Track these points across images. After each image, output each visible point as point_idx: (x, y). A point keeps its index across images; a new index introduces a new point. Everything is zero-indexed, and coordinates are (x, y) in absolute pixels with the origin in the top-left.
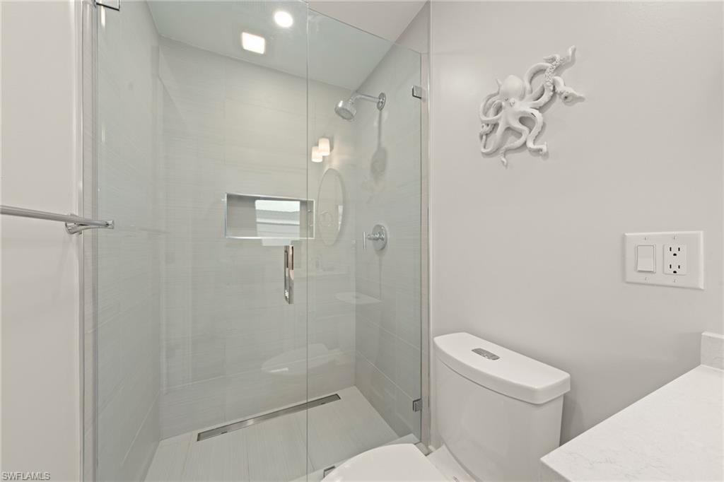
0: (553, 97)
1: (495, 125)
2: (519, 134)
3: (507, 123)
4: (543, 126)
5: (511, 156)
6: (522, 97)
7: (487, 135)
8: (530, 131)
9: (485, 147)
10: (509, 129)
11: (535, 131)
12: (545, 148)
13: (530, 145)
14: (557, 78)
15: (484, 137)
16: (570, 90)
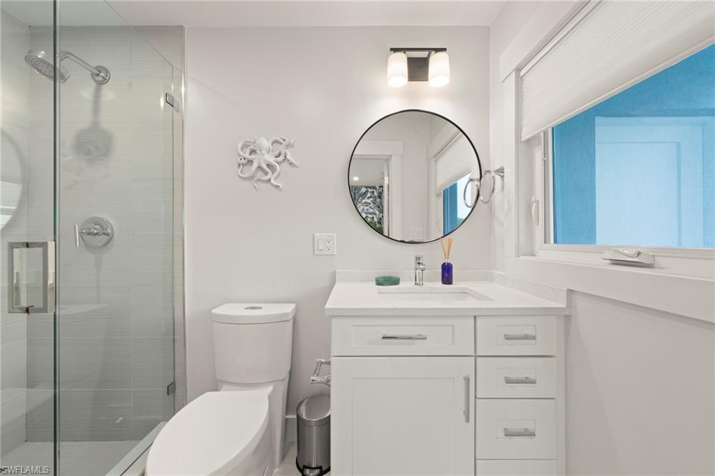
0: (284, 160)
1: (250, 162)
2: (266, 173)
3: (259, 164)
4: (279, 174)
5: (259, 183)
6: (268, 152)
7: (243, 165)
8: (273, 174)
9: (241, 172)
10: (260, 167)
11: (276, 174)
12: (281, 186)
13: (272, 181)
14: (287, 151)
15: (241, 166)
16: (292, 160)
